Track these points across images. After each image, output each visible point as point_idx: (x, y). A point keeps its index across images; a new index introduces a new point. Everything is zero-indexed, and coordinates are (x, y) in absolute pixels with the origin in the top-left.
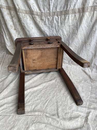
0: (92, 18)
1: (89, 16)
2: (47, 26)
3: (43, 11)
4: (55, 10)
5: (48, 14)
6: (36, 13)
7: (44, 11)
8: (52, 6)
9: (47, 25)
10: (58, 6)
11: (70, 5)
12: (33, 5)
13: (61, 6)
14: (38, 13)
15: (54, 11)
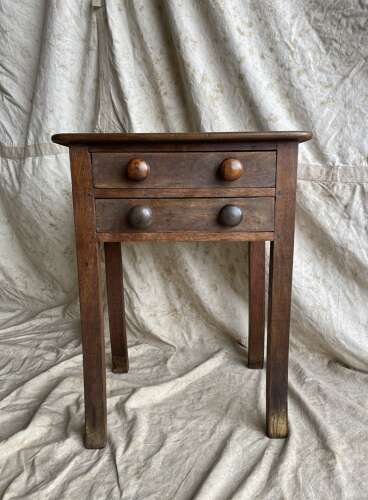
2: (357, 224)
3: (338, 163)
7: (344, 163)
9: (357, 220)
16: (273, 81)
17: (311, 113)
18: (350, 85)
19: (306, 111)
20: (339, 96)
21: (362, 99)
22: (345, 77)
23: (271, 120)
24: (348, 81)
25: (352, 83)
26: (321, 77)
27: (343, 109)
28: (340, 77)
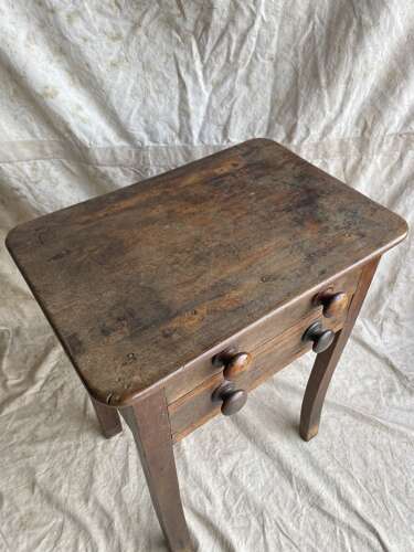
0: (392, 173)
1: (384, 166)
3: (147, 143)
4: (220, 138)
5: (176, 155)
6: (108, 156)
7: (155, 142)
8: (201, 120)
10: (233, 120)
11: (305, 129)
12: (81, 114)
13: (251, 120)
14: (117, 151)
15: (215, 143)
16: (33, 28)
17: (102, 81)
18: (144, 38)
19: (93, 76)
20: (133, 52)
21: (164, 59)
22: (136, 26)
23: (47, 95)
24: (140, 32)
25: (147, 34)
26: (103, 24)
27: (140, 71)
28: (129, 24)
